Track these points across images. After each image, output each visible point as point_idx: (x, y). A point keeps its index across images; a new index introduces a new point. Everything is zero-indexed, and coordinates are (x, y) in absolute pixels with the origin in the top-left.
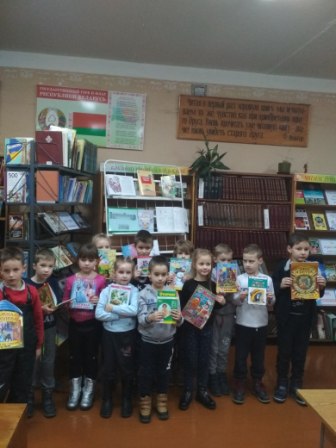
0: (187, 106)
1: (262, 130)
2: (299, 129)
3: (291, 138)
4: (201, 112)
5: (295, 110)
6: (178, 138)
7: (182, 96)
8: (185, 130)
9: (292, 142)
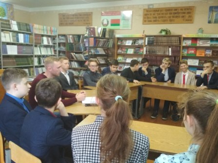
0: (146, 13)
1: (174, 18)
2: (190, 17)
3: (186, 20)
4: (151, 14)
5: (188, 9)
6: (143, 24)
7: (144, 9)
8: (145, 21)
9: (187, 22)
